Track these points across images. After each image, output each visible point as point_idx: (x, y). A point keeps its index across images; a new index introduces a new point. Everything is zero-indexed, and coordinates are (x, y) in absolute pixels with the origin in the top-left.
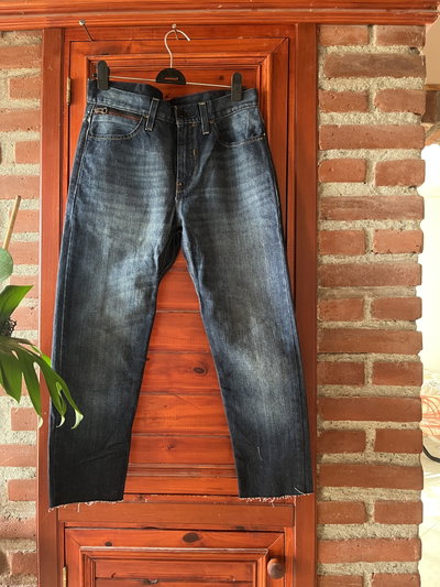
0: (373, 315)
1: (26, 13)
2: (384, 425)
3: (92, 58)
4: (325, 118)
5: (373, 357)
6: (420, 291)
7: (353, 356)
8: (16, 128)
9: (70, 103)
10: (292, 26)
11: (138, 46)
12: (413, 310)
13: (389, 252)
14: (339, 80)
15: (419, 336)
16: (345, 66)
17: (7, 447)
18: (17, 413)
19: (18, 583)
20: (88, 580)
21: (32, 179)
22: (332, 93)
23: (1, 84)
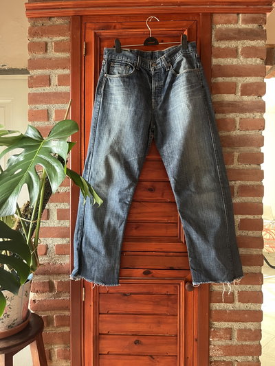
0: (239, 161)
1: (62, 8)
2: (244, 217)
3: (96, 31)
4: (215, 61)
5: (239, 183)
6: (263, 149)
8: (58, 68)
9: (85, 55)
10: (198, 14)
11: (120, 26)
12: (259, 159)
13: (247, 130)
14: (222, 42)
15: (262, 172)
16: (225, 35)
17: (55, 228)
18: (59, 211)
19: (60, 297)
20: (95, 294)
21: (66, 93)
22: (219, 48)
23: (49, 45)
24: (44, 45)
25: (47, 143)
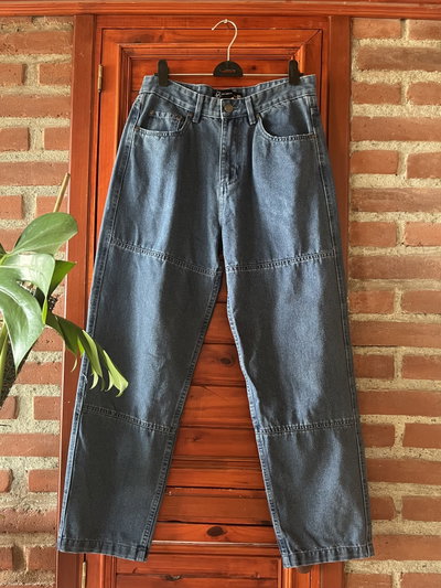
0: (403, 308)
2: (413, 420)
3: (124, 45)
4: (357, 109)
5: (403, 350)
7: (384, 349)
8: (45, 114)
9: (102, 90)
10: (325, 17)
11: (172, 35)
13: (420, 245)
14: (372, 73)
16: (378, 59)
17: (29, 436)
18: (39, 401)
19: (35, 581)
20: (108, 575)
21: (60, 166)
22: (364, 85)
23: (30, 69)
24: (21, 71)
25: (11, 260)
